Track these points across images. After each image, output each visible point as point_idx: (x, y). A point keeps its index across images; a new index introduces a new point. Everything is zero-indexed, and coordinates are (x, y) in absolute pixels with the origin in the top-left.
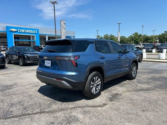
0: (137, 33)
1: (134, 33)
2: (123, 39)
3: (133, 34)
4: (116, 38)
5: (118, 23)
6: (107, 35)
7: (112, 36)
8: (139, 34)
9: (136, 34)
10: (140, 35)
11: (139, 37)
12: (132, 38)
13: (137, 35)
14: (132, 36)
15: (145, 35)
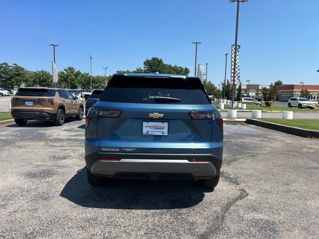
0: (73, 68)
1: (67, 68)
2: (45, 77)
3: (66, 70)
4: (29, 74)
5: (52, 45)
6: (5, 64)
7: (19, 67)
8: (76, 71)
9: (71, 69)
10: (78, 73)
11: (76, 77)
12: (63, 77)
13: (72, 72)
14: (64, 73)
15: (87, 74)
